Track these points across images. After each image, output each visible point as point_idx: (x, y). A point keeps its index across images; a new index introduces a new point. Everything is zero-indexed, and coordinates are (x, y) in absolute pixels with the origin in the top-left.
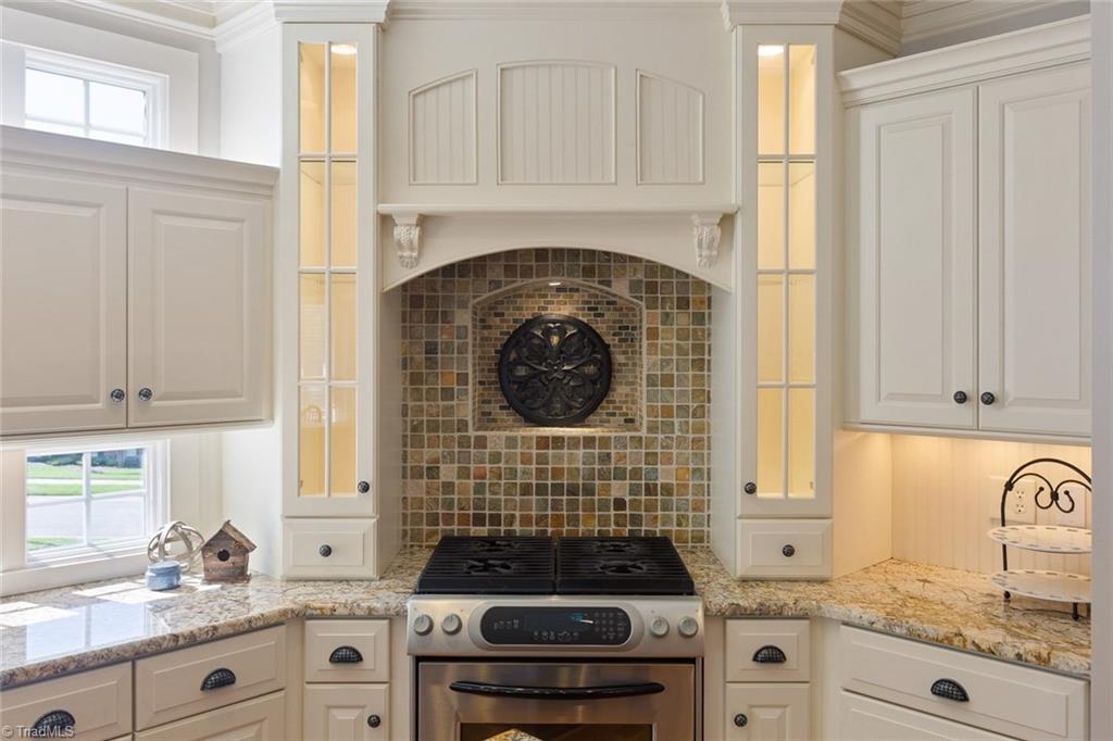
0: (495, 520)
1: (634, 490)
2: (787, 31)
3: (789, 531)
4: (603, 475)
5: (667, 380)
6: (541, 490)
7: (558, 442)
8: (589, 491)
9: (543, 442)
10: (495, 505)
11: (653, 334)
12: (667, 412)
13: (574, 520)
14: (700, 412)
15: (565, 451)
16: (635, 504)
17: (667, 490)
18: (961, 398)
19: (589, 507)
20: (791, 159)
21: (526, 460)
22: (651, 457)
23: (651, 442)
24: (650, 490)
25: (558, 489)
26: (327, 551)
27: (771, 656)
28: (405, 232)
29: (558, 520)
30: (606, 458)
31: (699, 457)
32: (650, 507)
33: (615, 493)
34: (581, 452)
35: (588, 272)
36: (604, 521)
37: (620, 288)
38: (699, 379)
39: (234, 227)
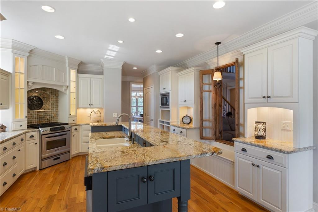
0: (31, 123)
1: (50, 117)
2: (73, 69)
3: (73, 119)
4: (46, 116)
5: (53, 104)
6: (38, 118)
7: (40, 112)
8: (44, 118)
9: (38, 112)
10: (31, 121)
11: (52, 98)
12: (54, 108)
13: (42, 122)
14: (57, 108)
15: (41, 113)
16: (50, 119)
17: (54, 117)
18: (90, 105)
19: (44, 120)
20: (73, 81)
21: (35, 114)
22: (52, 113)
23: (52, 111)
24: (51, 117)
25: (40, 118)
26: (21, 126)
27: (76, 129)
28: (30, 84)
29: (40, 122)
30: (46, 114)
31: (57, 113)
32: (51, 119)
33: (47, 118)
34: (43, 113)
35: (44, 90)
36: (46, 121)
37: (48, 93)
38: (57, 104)
39: (5, 80)
